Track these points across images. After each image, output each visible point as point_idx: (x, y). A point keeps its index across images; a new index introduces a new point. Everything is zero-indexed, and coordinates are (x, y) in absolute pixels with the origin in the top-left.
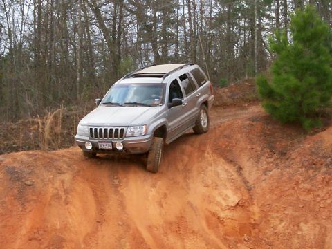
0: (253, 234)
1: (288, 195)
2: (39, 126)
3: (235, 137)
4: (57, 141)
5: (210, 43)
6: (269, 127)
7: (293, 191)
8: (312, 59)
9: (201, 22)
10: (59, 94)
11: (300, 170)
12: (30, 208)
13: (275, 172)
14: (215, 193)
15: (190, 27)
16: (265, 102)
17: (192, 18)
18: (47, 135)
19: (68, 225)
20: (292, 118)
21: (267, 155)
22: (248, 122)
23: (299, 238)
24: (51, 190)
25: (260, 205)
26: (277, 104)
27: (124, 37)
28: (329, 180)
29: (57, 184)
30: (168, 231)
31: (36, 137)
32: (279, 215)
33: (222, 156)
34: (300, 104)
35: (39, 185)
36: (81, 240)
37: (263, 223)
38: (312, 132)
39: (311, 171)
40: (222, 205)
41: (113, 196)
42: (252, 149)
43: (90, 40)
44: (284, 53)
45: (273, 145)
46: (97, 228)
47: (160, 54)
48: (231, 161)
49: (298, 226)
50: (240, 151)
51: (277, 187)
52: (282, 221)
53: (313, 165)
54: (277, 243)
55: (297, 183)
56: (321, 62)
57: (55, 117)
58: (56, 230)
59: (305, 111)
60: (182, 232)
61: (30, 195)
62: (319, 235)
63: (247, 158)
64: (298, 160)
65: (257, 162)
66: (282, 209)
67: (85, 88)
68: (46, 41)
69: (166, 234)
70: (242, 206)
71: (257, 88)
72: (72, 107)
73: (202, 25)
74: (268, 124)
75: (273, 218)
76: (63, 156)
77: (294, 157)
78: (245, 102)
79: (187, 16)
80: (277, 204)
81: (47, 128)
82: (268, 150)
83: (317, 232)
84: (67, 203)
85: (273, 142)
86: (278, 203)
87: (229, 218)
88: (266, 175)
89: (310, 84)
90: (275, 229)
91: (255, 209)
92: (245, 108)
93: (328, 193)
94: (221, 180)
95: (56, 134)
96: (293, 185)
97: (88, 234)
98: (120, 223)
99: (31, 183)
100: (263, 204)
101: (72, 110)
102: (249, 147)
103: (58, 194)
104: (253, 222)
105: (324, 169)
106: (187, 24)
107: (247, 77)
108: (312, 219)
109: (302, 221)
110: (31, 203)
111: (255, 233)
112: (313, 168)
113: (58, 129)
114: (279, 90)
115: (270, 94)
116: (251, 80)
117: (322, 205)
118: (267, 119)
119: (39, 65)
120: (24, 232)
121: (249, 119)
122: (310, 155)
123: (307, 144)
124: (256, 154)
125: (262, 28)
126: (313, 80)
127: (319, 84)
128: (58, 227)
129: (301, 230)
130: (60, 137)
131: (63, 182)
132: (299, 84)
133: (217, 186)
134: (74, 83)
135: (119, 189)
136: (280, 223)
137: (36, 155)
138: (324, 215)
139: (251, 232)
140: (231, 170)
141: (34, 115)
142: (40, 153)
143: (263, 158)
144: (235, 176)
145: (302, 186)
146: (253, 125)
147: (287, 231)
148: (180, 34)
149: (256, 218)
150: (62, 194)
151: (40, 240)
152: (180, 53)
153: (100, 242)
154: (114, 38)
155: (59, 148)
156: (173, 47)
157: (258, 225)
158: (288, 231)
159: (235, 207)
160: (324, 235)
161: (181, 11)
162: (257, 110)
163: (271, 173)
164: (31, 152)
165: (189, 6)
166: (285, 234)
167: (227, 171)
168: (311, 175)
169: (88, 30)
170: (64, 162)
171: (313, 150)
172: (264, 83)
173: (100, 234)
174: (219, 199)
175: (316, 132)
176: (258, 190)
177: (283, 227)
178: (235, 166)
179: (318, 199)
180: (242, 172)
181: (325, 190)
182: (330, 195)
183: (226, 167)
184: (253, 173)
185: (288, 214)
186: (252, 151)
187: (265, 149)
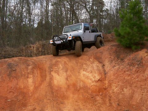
0: (104, 92)
1: (120, 77)
7: (122, 75)
13: (117, 67)
14: (90, 75)
16: (117, 39)
20: (128, 45)
21: (116, 60)
23: (122, 95)
25: (108, 80)
26: (122, 40)
28: (138, 71)
31: (31, 52)
32: (115, 85)
35: (18, 70)
37: (109, 88)
38: (135, 51)
39: (131, 67)
40: (92, 80)
48: (101, 62)
49: (123, 90)
50: (105, 58)
52: (116, 87)
53: (132, 64)
54: (113, 96)
55: (125, 72)
64: (127, 62)
66: (117, 82)
69: (67, 91)
70: (101, 81)
74: (118, 48)
75: (113, 86)
80: (115, 80)
83: (130, 92)
85: (119, 55)
87: (95, 86)
90: (113, 91)
91: (107, 82)
94: (94, 70)
99: (15, 69)
100: (110, 80)
102: (109, 57)
104: (104, 87)
105: (136, 66)
108: (129, 87)
109: (125, 88)
114: (122, 34)
117: (134, 81)
118: (118, 46)
122: (132, 60)
123: (132, 56)
129: (124, 91)
136: (116, 88)
138: (134, 85)
139: (103, 91)
140: (100, 66)
143: (114, 61)
144: (101, 68)
145: (127, 73)
149: (106, 86)
151: (14, 92)
158: (119, 91)
159: (98, 81)
160: (133, 93)
166: (117, 92)
171: (134, 58)
172: (116, 31)
174: (92, 77)
176: (109, 74)
177: (117, 90)
179: (133, 79)
180: (104, 67)
181: (136, 75)
182: (138, 77)
183: (98, 65)
184: (109, 67)
185: (119, 84)
186: (110, 59)
187: (115, 58)
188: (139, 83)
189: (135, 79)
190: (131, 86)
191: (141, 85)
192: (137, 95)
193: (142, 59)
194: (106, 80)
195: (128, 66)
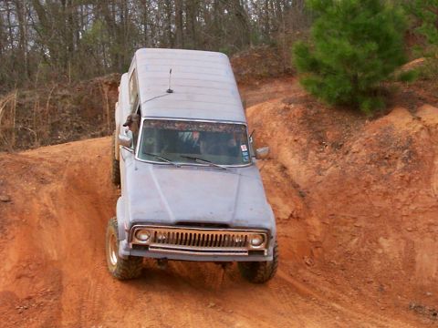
0: (316, 256)
1: (358, 201)
3: (268, 126)
4: (11, 139)
7: (363, 196)
11: (368, 166)
12: (12, 233)
13: (334, 171)
16: (304, 78)
20: (345, 99)
21: (316, 148)
22: (283, 105)
23: (380, 258)
25: (320, 216)
28: (411, 178)
32: (347, 228)
35: (19, 201)
37: (327, 241)
39: (383, 169)
42: (295, 141)
45: (321, 134)
49: (377, 243)
51: (341, 191)
52: (353, 236)
53: (385, 160)
54: (352, 265)
55: (368, 185)
58: (53, 262)
62: (406, 253)
63: (289, 154)
64: (363, 153)
65: (306, 159)
66: (351, 220)
70: (298, 218)
74: (311, 107)
75: (340, 232)
77: (355, 150)
80: (343, 214)
82: (317, 142)
83: (403, 249)
86: (345, 212)
87: (282, 236)
88: (321, 175)
90: (344, 248)
91: (315, 222)
93: (410, 196)
96: (362, 187)
99: (7, 199)
100: (325, 214)
101: (24, 96)
102: (291, 138)
104: (314, 239)
105: (400, 165)
108: (395, 232)
109: (381, 235)
110: (13, 225)
111: (318, 254)
112: (385, 164)
115: (314, 66)
117: (404, 213)
120: (8, 267)
121: (285, 101)
122: (379, 146)
123: (372, 132)
124: (301, 147)
126: (373, 46)
127: (380, 50)
128: (56, 258)
129: (381, 247)
130: (14, 134)
136: (352, 239)
139: (312, 252)
140: (273, 171)
143: (311, 152)
145: (375, 187)
146: (288, 109)
147: (363, 250)
149: (318, 234)
151: (33, 277)
157: (321, 243)
158: (365, 249)
159: (288, 220)
160: (413, 252)
163: (328, 172)
166: (360, 253)
168: (384, 173)
171: (382, 140)
176: (314, 196)
177: (357, 244)
178: (275, 164)
179: (398, 205)
180: (288, 172)
181: (406, 193)
182: (413, 198)
184: (303, 173)
185: (360, 227)
186: (294, 143)
187: (313, 141)
188: (421, 216)
189: (406, 207)
191: (430, 224)
192: (425, 256)
193: (411, 141)
194: (312, 216)
195: (373, 166)
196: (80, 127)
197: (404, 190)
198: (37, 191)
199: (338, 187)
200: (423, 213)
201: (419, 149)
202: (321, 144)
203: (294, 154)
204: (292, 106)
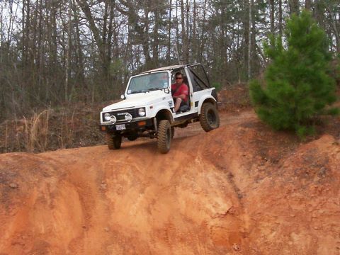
0: (243, 243)
1: (280, 204)
2: (25, 127)
3: (226, 143)
4: (44, 142)
5: (203, 46)
6: (262, 134)
7: (285, 201)
8: (307, 65)
9: (195, 24)
10: (47, 95)
11: (293, 178)
12: (14, 212)
13: (267, 180)
14: (204, 200)
15: (183, 29)
16: (257, 108)
17: (185, 20)
18: (33, 137)
19: (53, 230)
20: (286, 125)
21: (259, 162)
22: (240, 128)
23: (289, 249)
24: (36, 194)
25: (250, 213)
26: (271, 111)
27: (115, 38)
28: (322, 189)
29: (43, 187)
30: (156, 239)
31: (22, 138)
32: (270, 224)
33: (213, 162)
34: (294, 111)
35: (23, 188)
36: (66, 245)
37: (253, 233)
38: (305, 140)
39: (304, 180)
40: (212, 213)
41: (100, 201)
42: (244, 156)
43: (79, 40)
44: (278, 58)
45: (265, 152)
46: (83, 234)
47: (152, 56)
48: (222, 168)
49: (289, 236)
50: (231, 158)
51: (269, 196)
52: (273, 230)
53: (305, 174)
54: (268, 252)
55: (289, 192)
56: (317, 68)
57: (42, 118)
58: (40, 235)
59: (299, 119)
60: (170, 240)
61: (14, 198)
62: (310, 246)
63: (238, 165)
64: (291, 168)
65: (249, 170)
66: (273, 218)
67: (73, 89)
68: (34, 40)
69: (153, 241)
70: (233, 214)
71: (250, 93)
72: (59, 109)
73: (195, 27)
74: (261, 130)
75: (263, 227)
76: (50, 159)
77: (287, 165)
78: (237, 107)
79: (180, 18)
80: (268, 213)
81: (33, 129)
82: (260, 158)
83: (309, 243)
84: (52, 207)
85: (265, 149)
86: (270, 212)
87: (219, 227)
88: (257, 183)
89: (305, 91)
90: (265, 239)
91: (246, 218)
92: (238, 114)
93: (321, 203)
94: (212, 187)
95: (43, 136)
96: (285, 194)
97: (73, 240)
98: (107, 229)
99: (16, 186)
100: (254, 212)
101: (59, 111)
102: (241, 154)
103: (43, 197)
104: (243, 231)
105: (316, 179)
106: (180, 26)
107: (239, 82)
108: (304, 229)
109: (294, 231)
110: (16, 206)
111: (245, 242)
112: (305, 177)
113: (45, 131)
115: (263, 100)
116: (244, 85)
117: (314, 215)
118: (260, 126)
119: (26, 64)
120: (7, 236)
121: (241, 125)
122: (303, 163)
123: (300, 152)
124: (247, 161)
125: (256, 32)
126: (308, 87)
127: (314, 90)
128: (43, 231)
129: (291, 239)
130: (46, 139)
131: (48, 185)
132: (294, 90)
133: (207, 193)
134: (62, 83)
135: (106, 194)
136: (271, 233)
137: (21, 157)
138: (316, 225)
139: (240, 240)
140: (222, 177)
141: (20, 116)
142: (26, 155)
143: (255, 165)
144: (226, 183)
145: (294, 195)
146: (244, 131)
147: (278, 241)
148: (172, 36)
149: (247, 227)
150: (47, 197)
151: (24, 245)
152: (171, 55)
153: (85, 248)
154: (104, 38)
155: (46, 150)
156: (165, 49)
157: (248, 234)
158: (280, 241)
159: (225, 215)
160: (316, 246)
161: (174, 13)
162: (250, 115)
163: (263, 181)
164: (16, 154)
165: (182, 8)
166: (275, 244)
167: (217, 178)
168: (304, 184)
169: (78, 30)
170: (51, 164)
171: (306, 159)
172: (257, 89)
173: (86, 239)
174: (209, 206)
175: (309, 141)
176: (249, 198)
177: (274, 237)
178: (225, 173)
179: (310, 209)
180: (233, 179)
181: (317, 200)
182: (322, 205)
183: (217, 174)
184: (244, 181)
185: (279, 224)
186: (243, 158)
187: (257, 157)
188: (327, 219)
189: (316, 211)
190: (309, 228)
191: (333, 225)
192: (326, 249)
193: (327, 160)
194: (244, 213)
195: (296, 178)
196: (97, 137)
197: (316, 198)
198: (38, 182)
199: (267, 192)
200: (329, 216)
201: (333, 168)
202: (263, 159)
203: (241, 166)
204: (247, 129)
